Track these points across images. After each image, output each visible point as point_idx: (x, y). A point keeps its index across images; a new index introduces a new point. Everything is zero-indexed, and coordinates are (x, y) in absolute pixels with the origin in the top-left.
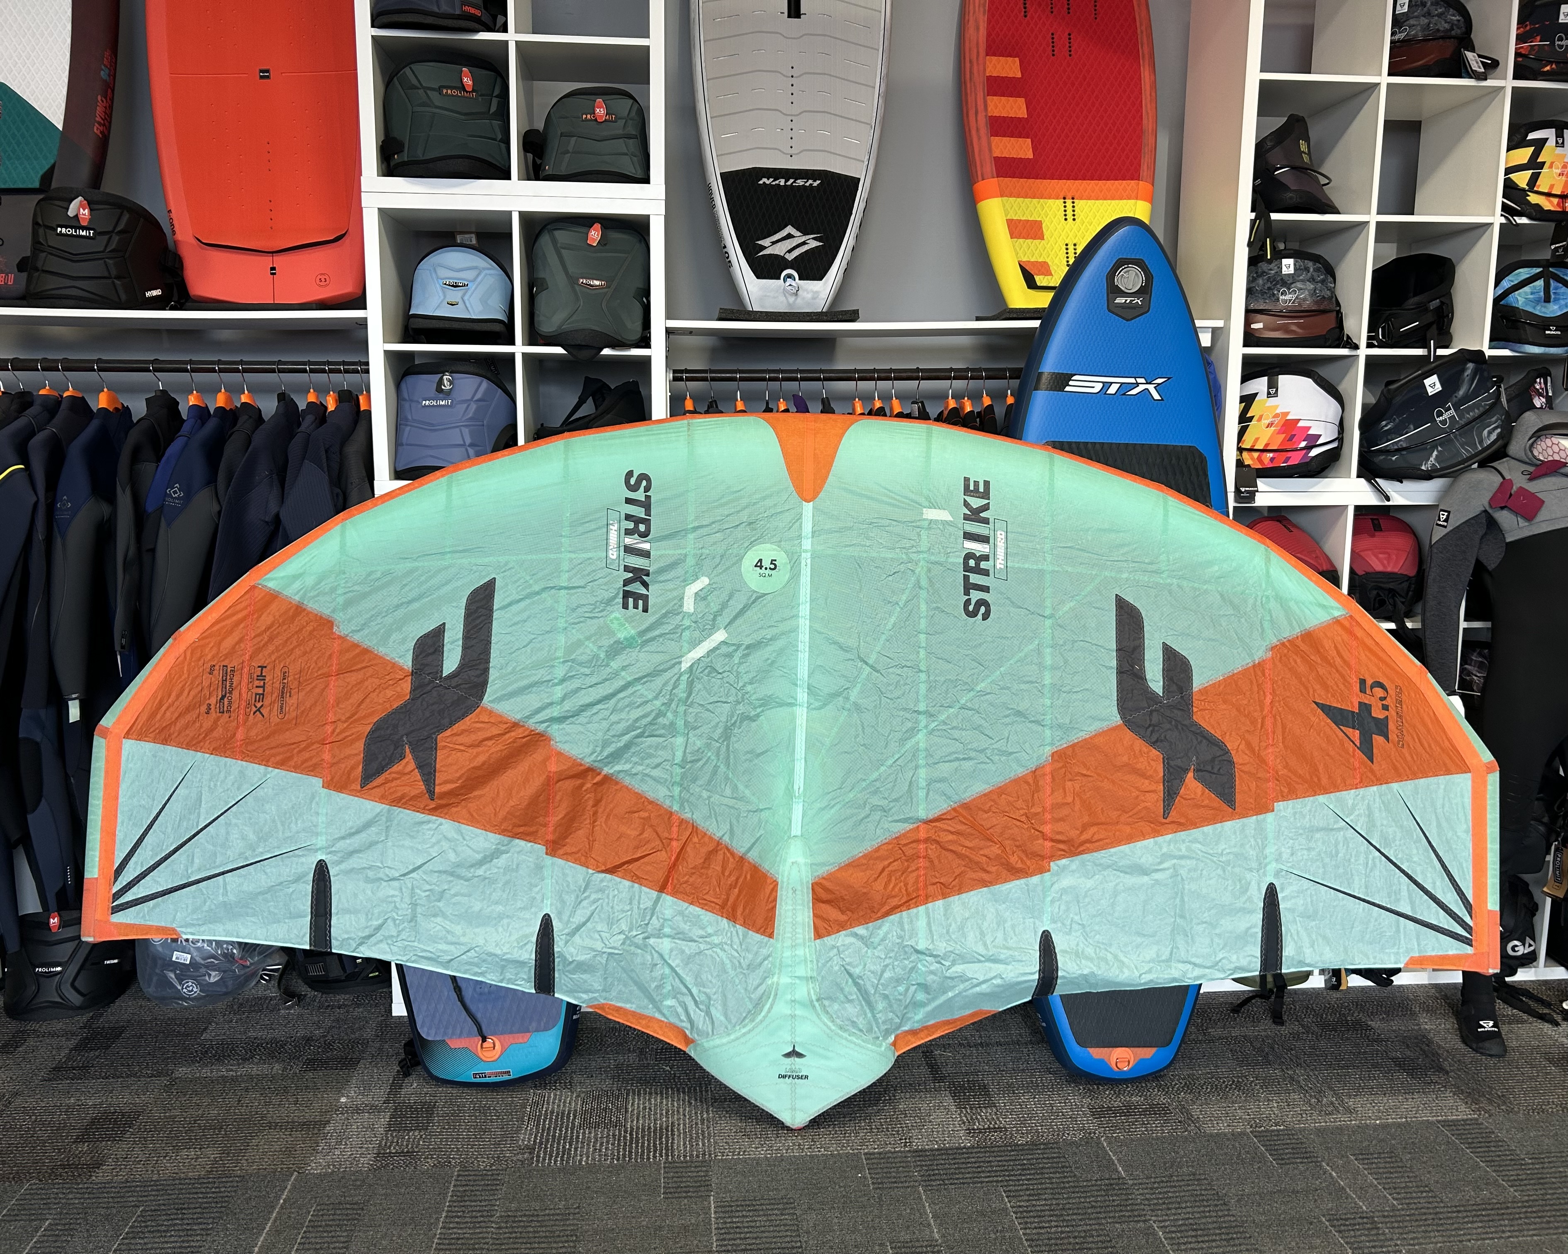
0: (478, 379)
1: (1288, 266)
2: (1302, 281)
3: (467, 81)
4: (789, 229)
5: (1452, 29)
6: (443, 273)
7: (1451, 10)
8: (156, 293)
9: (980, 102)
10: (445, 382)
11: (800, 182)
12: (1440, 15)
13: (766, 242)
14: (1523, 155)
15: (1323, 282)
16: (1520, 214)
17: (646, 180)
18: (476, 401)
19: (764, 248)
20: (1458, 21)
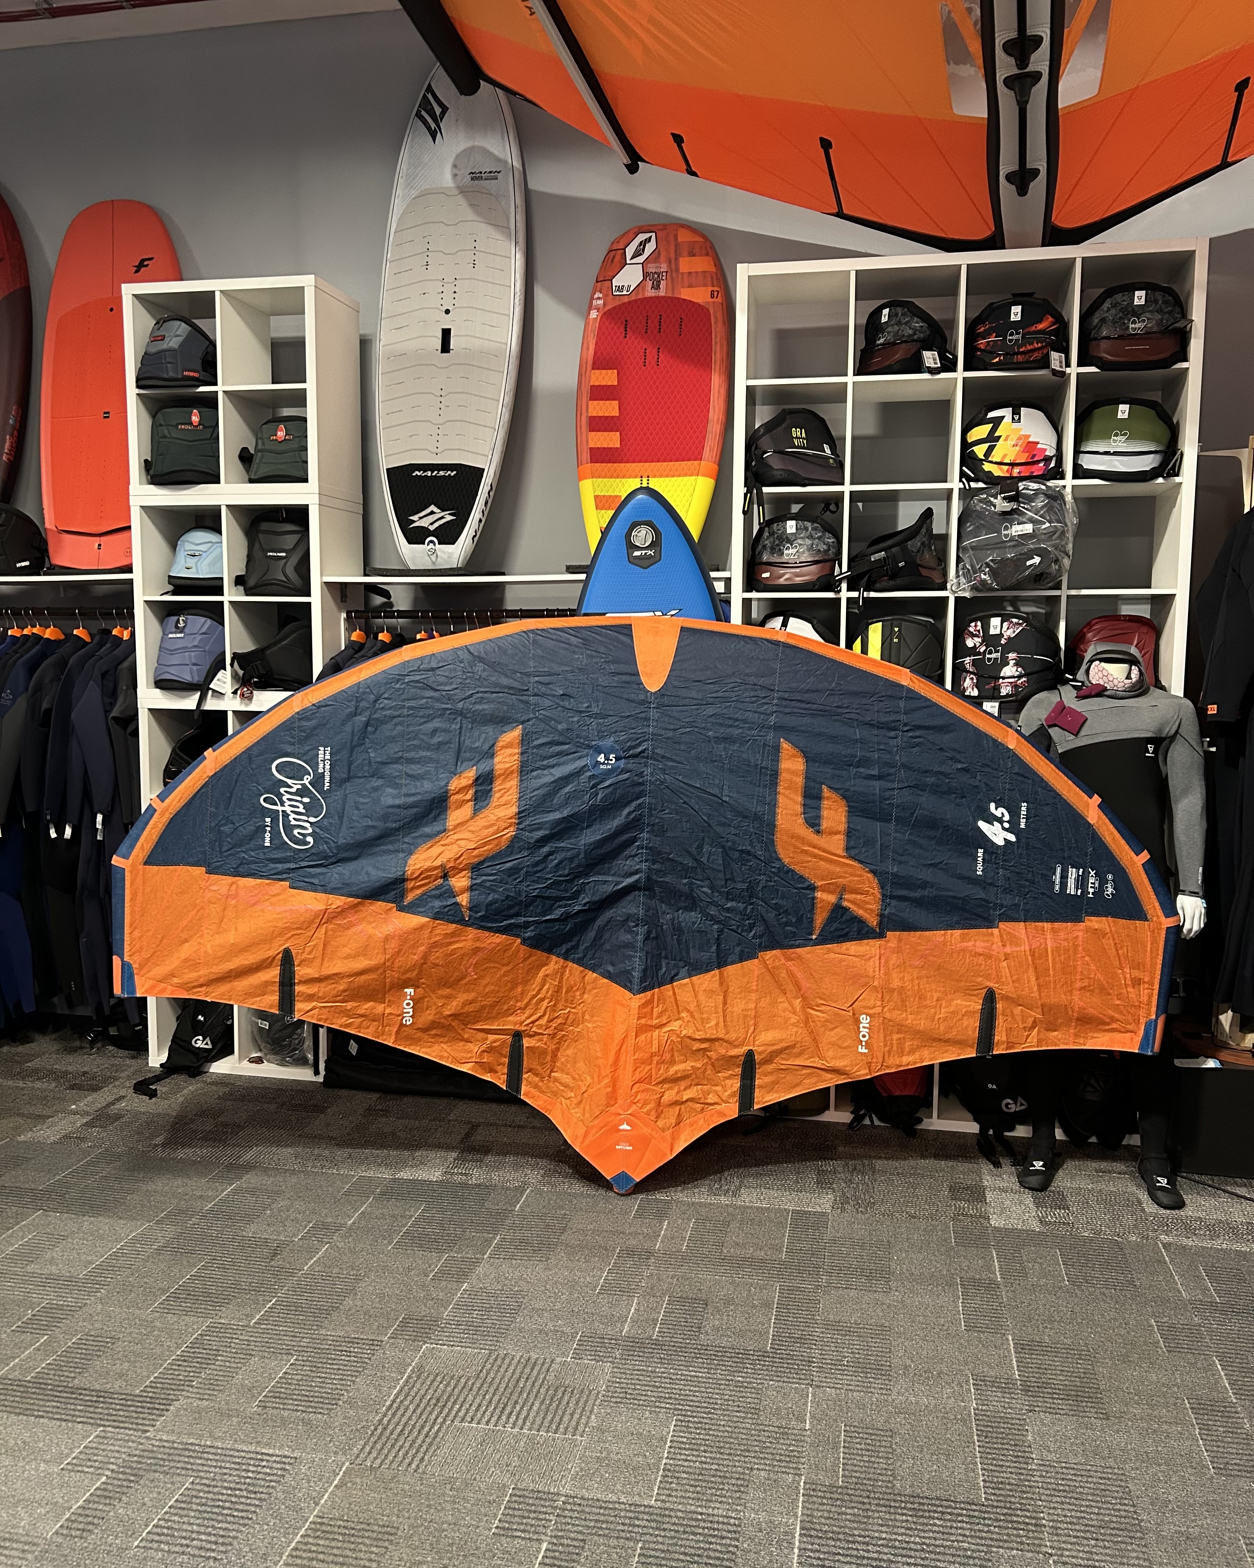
0: (203, 619)
1: (791, 526)
2: (802, 538)
3: (195, 419)
4: (433, 508)
5: (915, 334)
6: (188, 546)
7: (916, 319)
8: (27, 563)
9: (584, 407)
10: (181, 622)
11: (442, 473)
12: (906, 323)
13: (415, 518)
14: (980, 432)
15: (819, 538)
16: (976, 480)
17: (306, 480)
18: (203, 634)
19: (414, 522)
20: (922, 327)
